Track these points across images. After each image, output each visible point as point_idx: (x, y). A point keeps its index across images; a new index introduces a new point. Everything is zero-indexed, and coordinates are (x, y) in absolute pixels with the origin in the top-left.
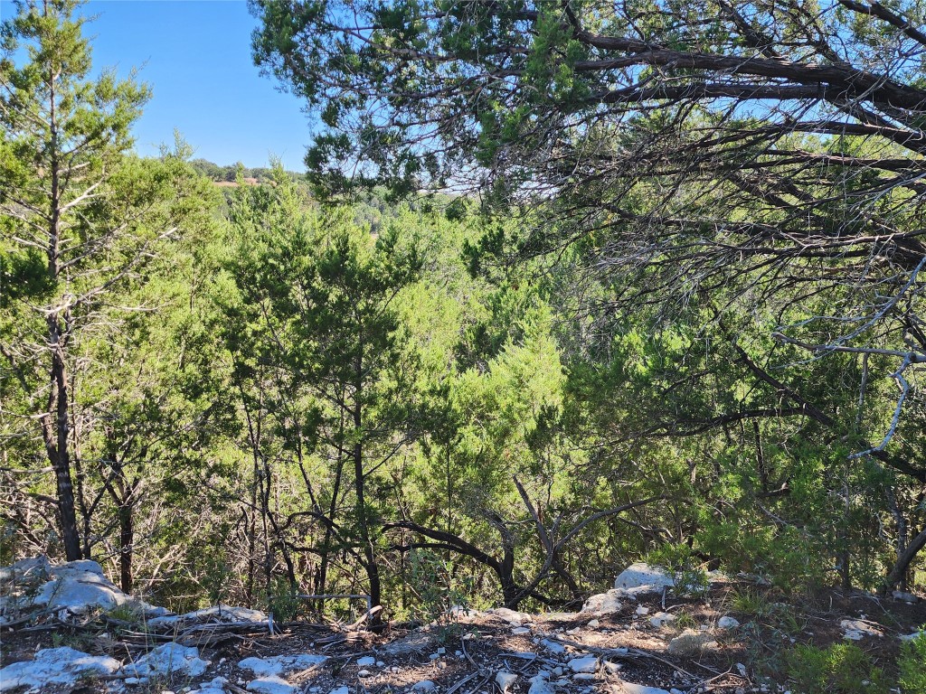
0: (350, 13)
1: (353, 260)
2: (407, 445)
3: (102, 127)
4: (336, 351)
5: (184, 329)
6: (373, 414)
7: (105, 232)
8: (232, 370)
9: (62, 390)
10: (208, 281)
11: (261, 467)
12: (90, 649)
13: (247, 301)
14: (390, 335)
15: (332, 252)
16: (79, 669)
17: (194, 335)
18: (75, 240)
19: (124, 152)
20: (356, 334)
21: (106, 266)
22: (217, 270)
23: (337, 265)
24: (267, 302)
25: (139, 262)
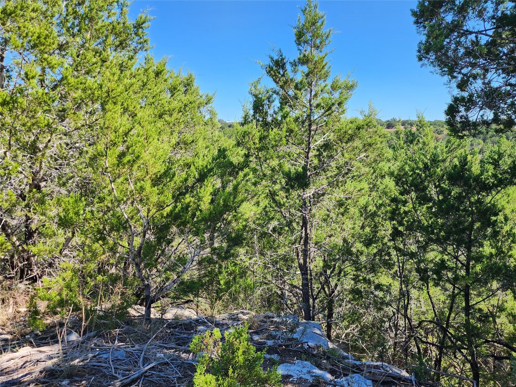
0: (482, 22)
1: (469, 170)
2: (502, 291)
3: (333, 104)
4: (455, 226)
5: (365, 207)
6: (478, 268)
7: (331, 157)
8: (390, 232)
9: (306, 234)
10: (378, 183)
11: (404, 289)
12: (319, 366)
13: (402, 194)
14: (494, 218)
15: (456, 166)
16: (314, 374)
17: (370, 211)
18: (316, 162)
19: (341, 116)
20: (468, 216)
21: (329, 174)
22: (383, 177)
23: (459, 173)
24: (413, 194)
25: (345, 171)
